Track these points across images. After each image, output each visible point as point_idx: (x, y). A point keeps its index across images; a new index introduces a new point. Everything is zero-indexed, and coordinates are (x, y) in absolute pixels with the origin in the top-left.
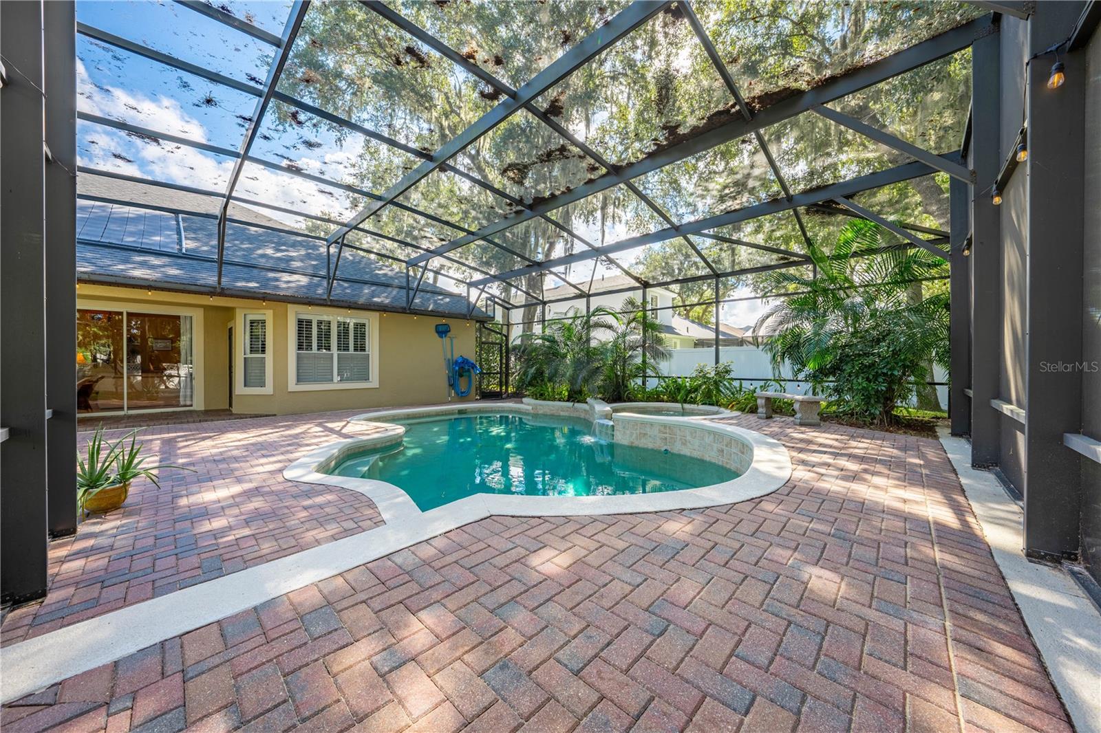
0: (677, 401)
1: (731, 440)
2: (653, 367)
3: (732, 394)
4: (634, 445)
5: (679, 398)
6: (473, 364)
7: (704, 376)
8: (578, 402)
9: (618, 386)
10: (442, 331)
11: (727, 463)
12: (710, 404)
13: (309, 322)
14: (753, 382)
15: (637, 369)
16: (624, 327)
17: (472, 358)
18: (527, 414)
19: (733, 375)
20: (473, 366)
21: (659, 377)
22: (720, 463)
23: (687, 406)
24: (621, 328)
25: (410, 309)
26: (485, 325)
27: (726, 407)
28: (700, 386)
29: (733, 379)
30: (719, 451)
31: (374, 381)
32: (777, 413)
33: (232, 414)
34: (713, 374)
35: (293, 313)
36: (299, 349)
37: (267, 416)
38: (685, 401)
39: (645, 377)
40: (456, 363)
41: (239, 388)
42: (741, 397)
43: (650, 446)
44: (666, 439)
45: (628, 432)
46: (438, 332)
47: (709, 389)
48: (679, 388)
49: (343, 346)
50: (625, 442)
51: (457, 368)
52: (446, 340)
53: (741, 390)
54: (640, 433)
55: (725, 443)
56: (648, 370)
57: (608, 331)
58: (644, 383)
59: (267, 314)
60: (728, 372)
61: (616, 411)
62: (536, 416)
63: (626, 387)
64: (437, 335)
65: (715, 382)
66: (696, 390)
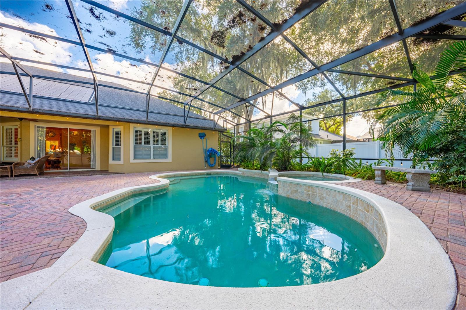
0: (319, 171)
1: (357, 200)
2: (306, 152)
3: (355, 167)
4: (289, 197)
5: (320, 169)
6: (216, 151)
7: (336, 157)
8: (264, 170)
9: (285, 162)
10: (202, 136)
11: (353, 216)
12: (339, 173)
13: (141, 132)
14: (368, 161)
15: (296, 153)
16: (289, 131)
17: (217, 148)
18: (240, 176)
19: (355, 156)
20: (217, 153)
21: (309, 158)
22: (348, 215)
23: (325, 174)
24: (287, 131)
25: (185, 125)
26: (223, 133)
27: (351, 175)
28: (333, 163)
29: (355, 159)
30: (347, 206)
31: (170, 159)
32: (388, 180)
33: (108, 172)
34: (342, 156)
35: (133, 127)
36: (136, 144)
37: (120, 173)
38: (324, 171)
39: (301, 158)
40: (208, 151)
41: (111, 161)
42: (360, 169)
43: (299, 198)
44: (309, 195)
45: (286, 189)
46: (200, 136)
47: (339, 164)
48: (320, 164)
49: (156, 143)
50: (284, 195)
51: (209, 153)
52: (204, 140)
53: (360, 165)
54: (293, 190)
55: (352, 201)
56: (303, 154)
57: (280, 133)
58: (301, 161)
59: (121, 128)
60: (351, 154)
61: (280, 176)
62: (243, 177)
63: (290, 163)
64: (199, 137)
65: (343, 161)
66: (331, 165)
